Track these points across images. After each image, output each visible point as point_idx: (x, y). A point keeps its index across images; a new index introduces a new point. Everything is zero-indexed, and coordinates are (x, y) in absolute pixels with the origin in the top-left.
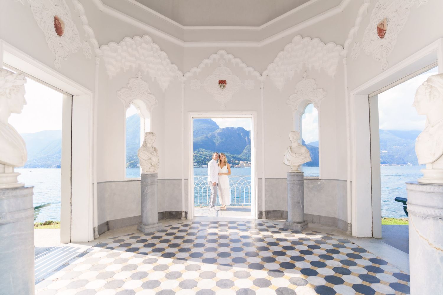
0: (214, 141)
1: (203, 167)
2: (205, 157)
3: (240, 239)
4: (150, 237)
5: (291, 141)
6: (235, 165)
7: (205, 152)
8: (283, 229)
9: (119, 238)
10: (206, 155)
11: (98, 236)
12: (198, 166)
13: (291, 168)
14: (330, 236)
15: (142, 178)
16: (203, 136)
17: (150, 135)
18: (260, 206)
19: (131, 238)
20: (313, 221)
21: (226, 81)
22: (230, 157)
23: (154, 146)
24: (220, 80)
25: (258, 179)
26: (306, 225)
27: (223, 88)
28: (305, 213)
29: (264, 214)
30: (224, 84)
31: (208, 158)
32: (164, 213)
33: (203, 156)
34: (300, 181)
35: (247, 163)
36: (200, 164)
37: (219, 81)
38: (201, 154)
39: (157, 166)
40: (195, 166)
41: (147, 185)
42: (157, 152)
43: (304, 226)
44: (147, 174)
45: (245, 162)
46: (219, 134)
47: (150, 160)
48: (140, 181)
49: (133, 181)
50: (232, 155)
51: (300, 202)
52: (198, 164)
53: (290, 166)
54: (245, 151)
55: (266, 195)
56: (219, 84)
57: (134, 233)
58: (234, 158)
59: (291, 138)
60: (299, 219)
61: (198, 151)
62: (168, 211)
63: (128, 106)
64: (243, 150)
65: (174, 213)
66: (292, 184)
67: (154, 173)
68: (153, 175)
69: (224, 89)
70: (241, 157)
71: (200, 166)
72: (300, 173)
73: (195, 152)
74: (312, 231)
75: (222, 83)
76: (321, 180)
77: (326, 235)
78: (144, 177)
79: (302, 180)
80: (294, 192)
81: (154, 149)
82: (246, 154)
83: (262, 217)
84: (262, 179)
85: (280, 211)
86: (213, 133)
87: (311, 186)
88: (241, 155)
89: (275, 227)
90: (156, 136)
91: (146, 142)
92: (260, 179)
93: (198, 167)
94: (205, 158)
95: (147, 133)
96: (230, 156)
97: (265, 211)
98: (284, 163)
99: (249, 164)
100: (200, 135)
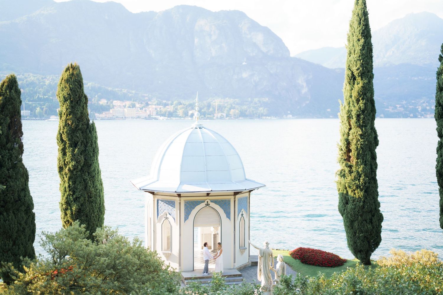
6: (100, 112)
35: (134, 106)
45: (128, 103)
46: (52, 20)
50: (90, 84)
58: (96, 90)
70: (116, 90)
99: (139, 109)
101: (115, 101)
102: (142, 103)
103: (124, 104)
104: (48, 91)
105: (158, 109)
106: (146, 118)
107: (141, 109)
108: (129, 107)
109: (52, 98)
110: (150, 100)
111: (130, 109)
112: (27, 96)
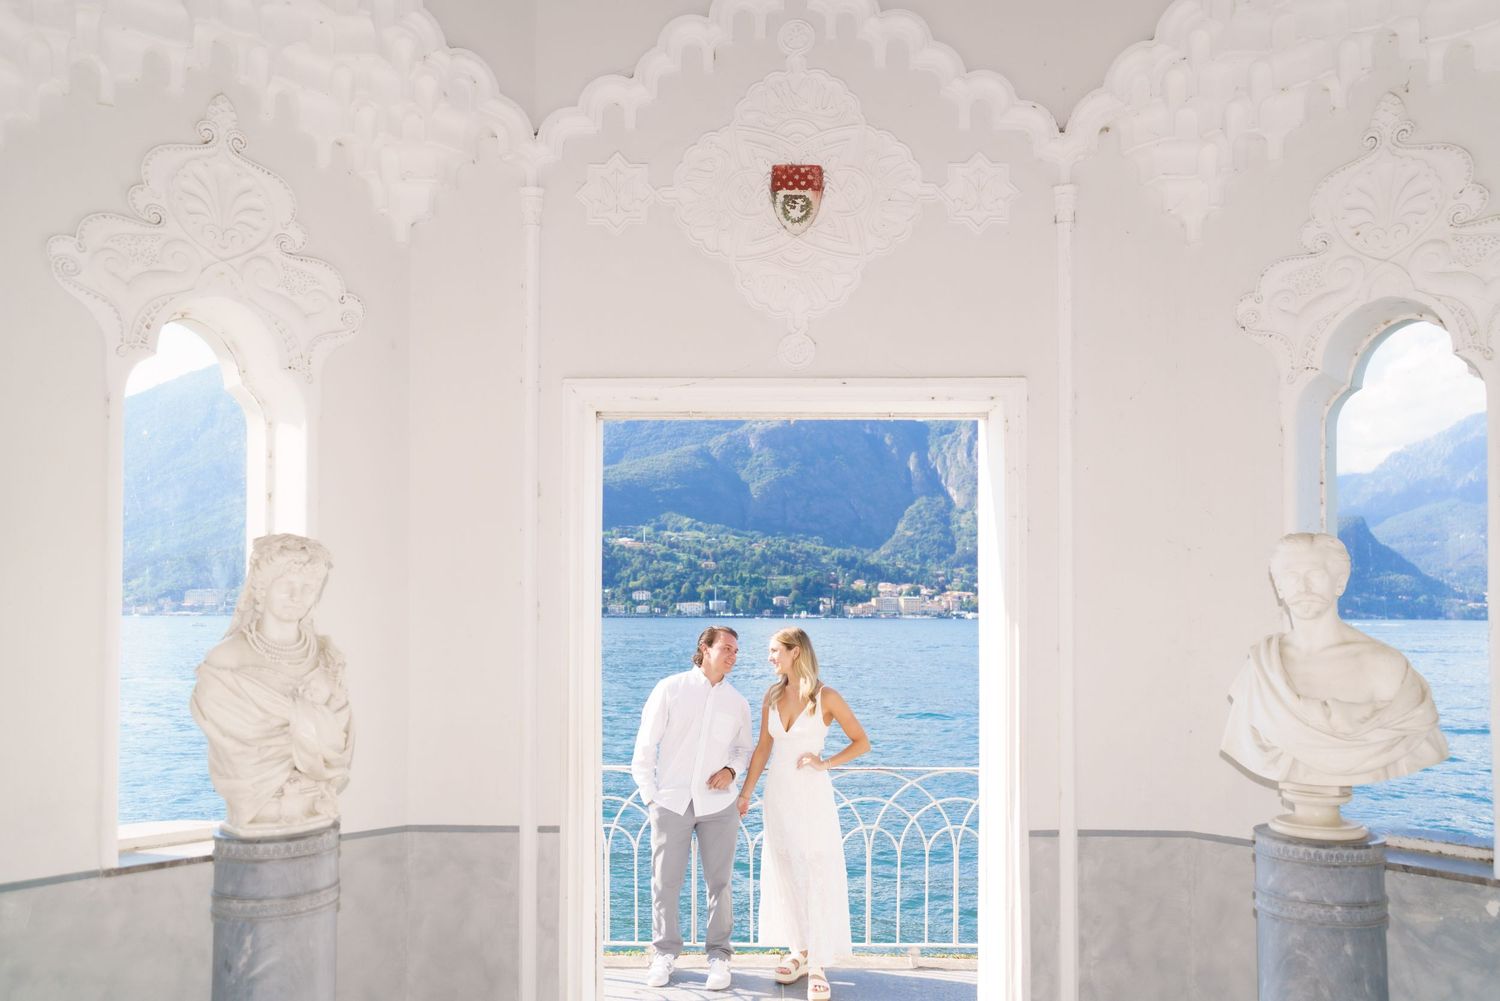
0: (744, 475)
1: (679, 612)
2: (693, 557)
5: (1282, 602)
6: (853, 604)
7: (691, 535)
10: (699, 547)
12: (657, 606)
16: (684, 448)
17: (281, 560)
22: (824, 561)
31: (711, 564)
33: (683, 556)
35: (917, 592)
36: (665, 598)
38: (672, 545)
39: (332, 773)
40: (640, 609)
42: (335, 673)
45: (906, 587)
46: (770, 439)
47: (283, 740)
50: (836, 552)
52: (655, 596)
54: (907, 529)
58: (846, 564)
61: (657, 529)
64: (896, 524)
67: (310, 824)
70: (885, 562)
71: (664, 609)
73: (638, 534)
81: (313, 654)
82: (913, 547)
86: (735, 432)
88: (884, 550)
93: (657, 610)
94: (692, 565)
95: (262, 546)
96: (825, 553)
99: (927, 598)
100: (666, 443)
101: (881, 584)
102: (932, 588)
103: (899, 589)
104: (757, 565)
105: (964, 600)
106: (940, 616)
107: (931, 597)
108: (909, 594)
109: (764, 578)
110: (948, 582)
111: (908, 597)
112: (721, 575)
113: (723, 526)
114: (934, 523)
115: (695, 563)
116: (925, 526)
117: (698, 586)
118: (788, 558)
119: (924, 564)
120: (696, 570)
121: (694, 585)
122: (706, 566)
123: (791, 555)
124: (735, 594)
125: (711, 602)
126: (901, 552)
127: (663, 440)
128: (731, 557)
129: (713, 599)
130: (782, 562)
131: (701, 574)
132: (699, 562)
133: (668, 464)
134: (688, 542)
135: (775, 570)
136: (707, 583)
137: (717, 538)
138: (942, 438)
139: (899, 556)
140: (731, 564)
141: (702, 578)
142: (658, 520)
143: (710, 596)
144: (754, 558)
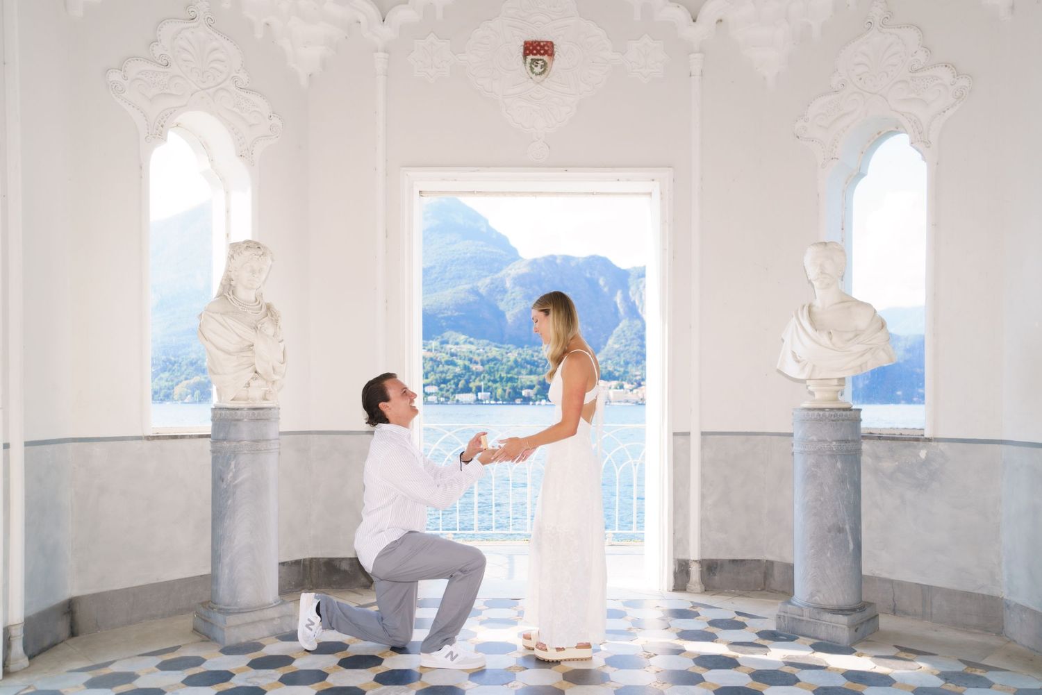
0: (502, 306)
1: (458, 401)
2: (467, 363)
3: (603, 670)
4: (242, 661)
5: (810, 282)
8: (773, 636)
9: (114, 668)
10: (471, 356)
11: (25, 662)
12: (442, 396)
13: (812, 393)
14: (979, 672)
15: (214, 425)
16: (461, 287)
17: (246, 253)
18: (679, 540)
19: (164, 666)
20: (895, 605)
21: (552, 43)
23: (267, 299)
24: (530, 38)
25: (675, 434)
26: (869, 620)
27: (540, 74)
28: (864, 573)
29: (695, 570)
30: (545, 58)
32: (307, 563)
33: (460, 362)
34: (846, 441)
35: (622, 387)
36: (448, 391)
37: (526, 43)
38: (452, 355)
39: (276, 377)
40: (430, 398)
41: (235, 454)
42: (277, 321)
43: (862, 623)
44: (238, 409)
45: (614, 383)
46: (520, 281)
47: (249, 354)
48: (208, 436)
49: (183, 437)
51: (847, 527)
52: (441, 390)
53: (803, 381)
54: (615, 343)
55: (703, 497)
56: (525, 55)
57: (180, 646)
59: (812, 272)
60: (842, 597)
61: (442, 343)
62: (319, 556)
63: (158, 133)
64: (607, 339)
65: (345, 566)
66: (815, 452)
67: (265, 404)
68: (261, 412)
69: (543, 76)
71: (447, 398)
72: (848, 413)
73: (429, 347)
74: (896, 647)
75: (538, 51)
76: (933, 444)
77: (961, 668)
78: (225, 420)
79: (853, 441)
80: (821, 485)
81: (264, 310)
82: (619, 356)
83: (689, 585)
84: (687, 434)
85: (759, 560)
86: (496, 276)
87: (887, 465)
89: (742, 626)
90: (273, 260)
91: (233, 283)
92: (680, 436)
93: (442, 399)
94: (466, 368)
95: (234, 247)
97: (701, 562)
98: (779, 372)
99: (629, 391)
100: (448, 283)
102: (632, 384)
103: (609, 385)
104: (511, 368)
106: (638, 403)
107: (631, 390)
108: (616, 388)
109: (516, 377)
110: (644, 380)
111: (616, 390)
112: (486, 375)
113: (488, 341)
114: (633, 339)
115: (469, 368)
116: (627, 341)
117: (470, 382)
118: (533, 363)
119: (626, 368)
120: (469, 372)
121: (468, 382)
122: (476, 369)
123: (535, 361)
124: (496, 388)
125: (479, 394)
126: (611, 359)
127: (446, 281)
128: (493, 363)
129: (481, 391)
130: (529, 366)
131: (473, 374)
132: (471, 366)
133: (450, 298)
134: (463, 352)
135: (524, 372)
136: (476, 381)
137: (484, 349)
138: (639, 280)
139: (610, 362)
140: (493, 368)
141: (473, 377)
142: (442, 337)
143: (479, 389)
144: (509, 363)
